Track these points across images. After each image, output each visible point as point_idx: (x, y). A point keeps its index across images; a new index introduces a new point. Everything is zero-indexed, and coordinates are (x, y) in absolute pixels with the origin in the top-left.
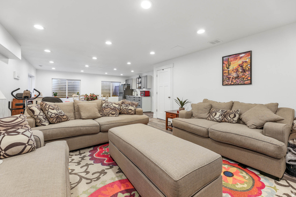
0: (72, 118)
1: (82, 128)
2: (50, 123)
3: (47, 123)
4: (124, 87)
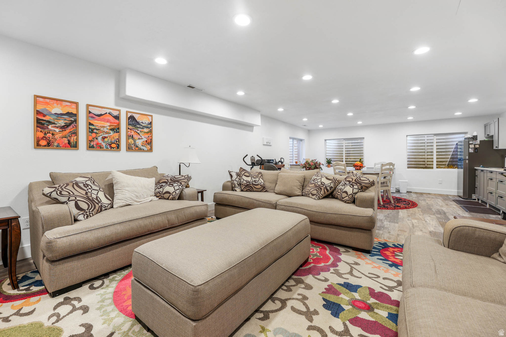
0: (271, 190)
1: (255, 202)
2: (242, 191)
3: (238, 189)
4: (469, 144)
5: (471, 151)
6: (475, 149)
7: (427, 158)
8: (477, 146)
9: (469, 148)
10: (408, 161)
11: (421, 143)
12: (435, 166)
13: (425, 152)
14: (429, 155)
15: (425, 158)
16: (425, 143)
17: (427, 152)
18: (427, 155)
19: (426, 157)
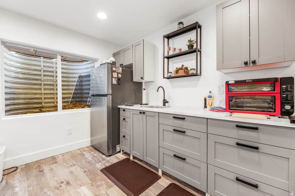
4: (113, 71)
5: (115, 82)
6: (119, 79)
7: (45, 94)
8: (120, 76)
9: (112, 77)
10: (6, 99)
11: (34, 70)
12: (60, 105)
13: (41, 85)
14: (47, 89)
15: (41, 94)
16: (40, 71)
17: (45, 85)
18: (45, 89)
19: (43, 92)
